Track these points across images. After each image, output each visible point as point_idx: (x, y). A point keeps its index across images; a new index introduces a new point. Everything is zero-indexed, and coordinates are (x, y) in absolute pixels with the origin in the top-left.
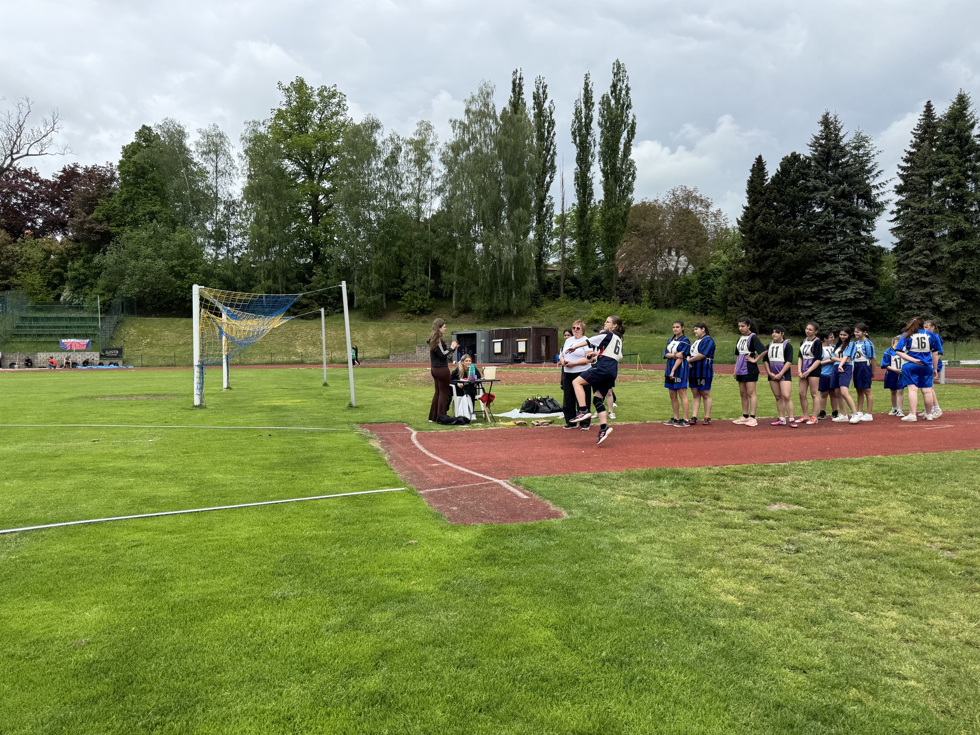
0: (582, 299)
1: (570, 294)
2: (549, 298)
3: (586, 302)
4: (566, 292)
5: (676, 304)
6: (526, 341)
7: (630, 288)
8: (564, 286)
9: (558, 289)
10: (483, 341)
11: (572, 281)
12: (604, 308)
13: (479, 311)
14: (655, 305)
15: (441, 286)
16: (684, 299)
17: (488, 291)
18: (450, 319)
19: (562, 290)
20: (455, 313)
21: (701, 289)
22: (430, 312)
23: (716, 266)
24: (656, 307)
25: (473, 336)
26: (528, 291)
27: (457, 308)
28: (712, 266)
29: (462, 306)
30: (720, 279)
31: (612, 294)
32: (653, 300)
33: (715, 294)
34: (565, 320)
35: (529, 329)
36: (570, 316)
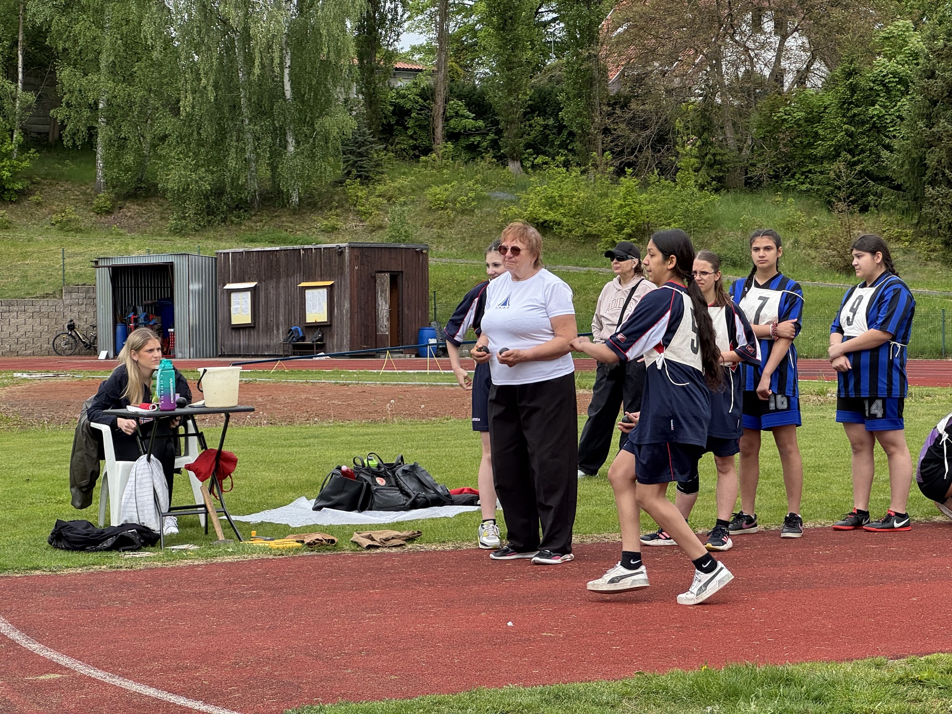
0: (502, 160)
1: (463, 142)
2: (401, 155)
3: (513, 167)
4: (452, 136)
5: (777, 177)
6: (330, 288)
7: (645, 127)
8: (447, 120)
9: (426, 127)
10: (195, 286)
11: (468, 105)
12: (567, 187)
13: (182, 195)
14: (720, 180)
15: (60, 114)
16: (801, 165)
17: (208, 131)
18: (87, 219)
19: (439, 132)
20: (103, 198)
21: (851, 135)
22: (23, 194)
23: (892, 65)
24: (721, 185)
25: (164, 272)
26: (335, 132)
27: (112, 184)
28: (883, 65)
29: (125, 177)
30: (905, 104)
31: (590, 143)
32: (711, 166)
33: (888, 147)
34: (451, 222)
35: (340, 252)
36: (463, 212)
